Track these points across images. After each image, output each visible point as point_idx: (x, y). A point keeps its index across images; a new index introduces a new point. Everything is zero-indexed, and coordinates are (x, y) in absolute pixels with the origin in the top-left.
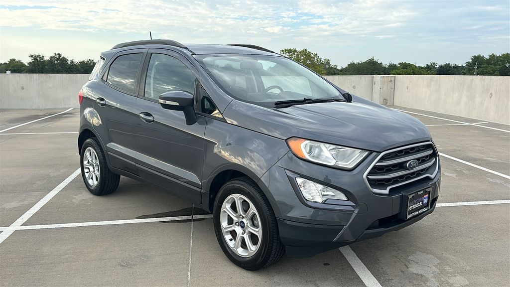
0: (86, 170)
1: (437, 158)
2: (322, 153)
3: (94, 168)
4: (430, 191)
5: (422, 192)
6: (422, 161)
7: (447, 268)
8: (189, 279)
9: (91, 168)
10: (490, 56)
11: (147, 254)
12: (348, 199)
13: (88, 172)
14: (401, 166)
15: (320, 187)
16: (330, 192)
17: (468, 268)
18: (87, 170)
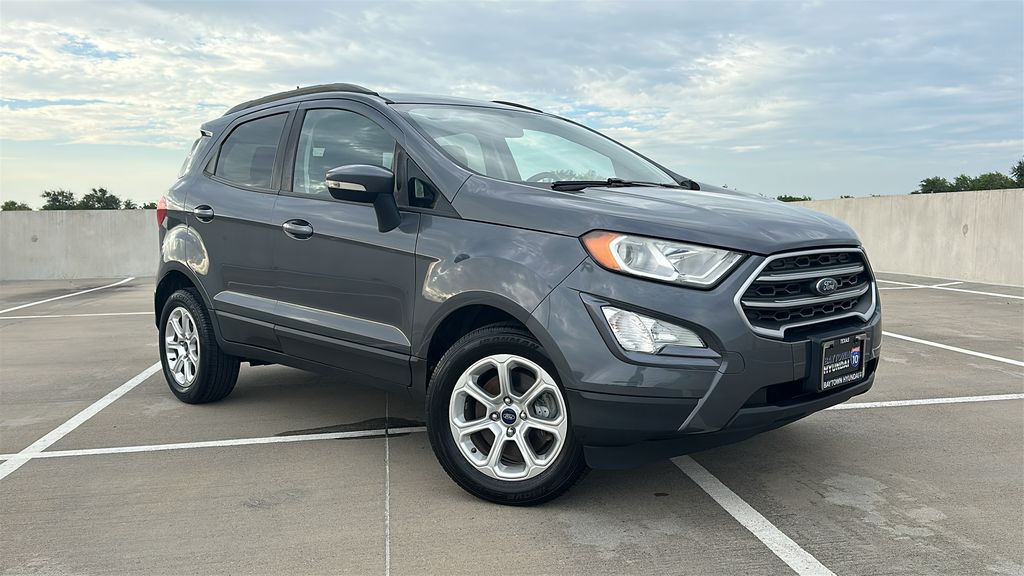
0: (170, 355)
1: (873, 284)
2: (652, 261)
3: (187, 350)
4: (862, 341)
5: (847, 340)
6: (845, 282)
7: (902, 496)
8: (388, 522)
9: (182, 351)
10: (958, 179)
11: (300, 487)
12: (707, 346)
13: (174, 359)
14: (805, 288)
15: (650, 322)
16: (669, 334)
17: (944, 495)
18: (174, 355)
